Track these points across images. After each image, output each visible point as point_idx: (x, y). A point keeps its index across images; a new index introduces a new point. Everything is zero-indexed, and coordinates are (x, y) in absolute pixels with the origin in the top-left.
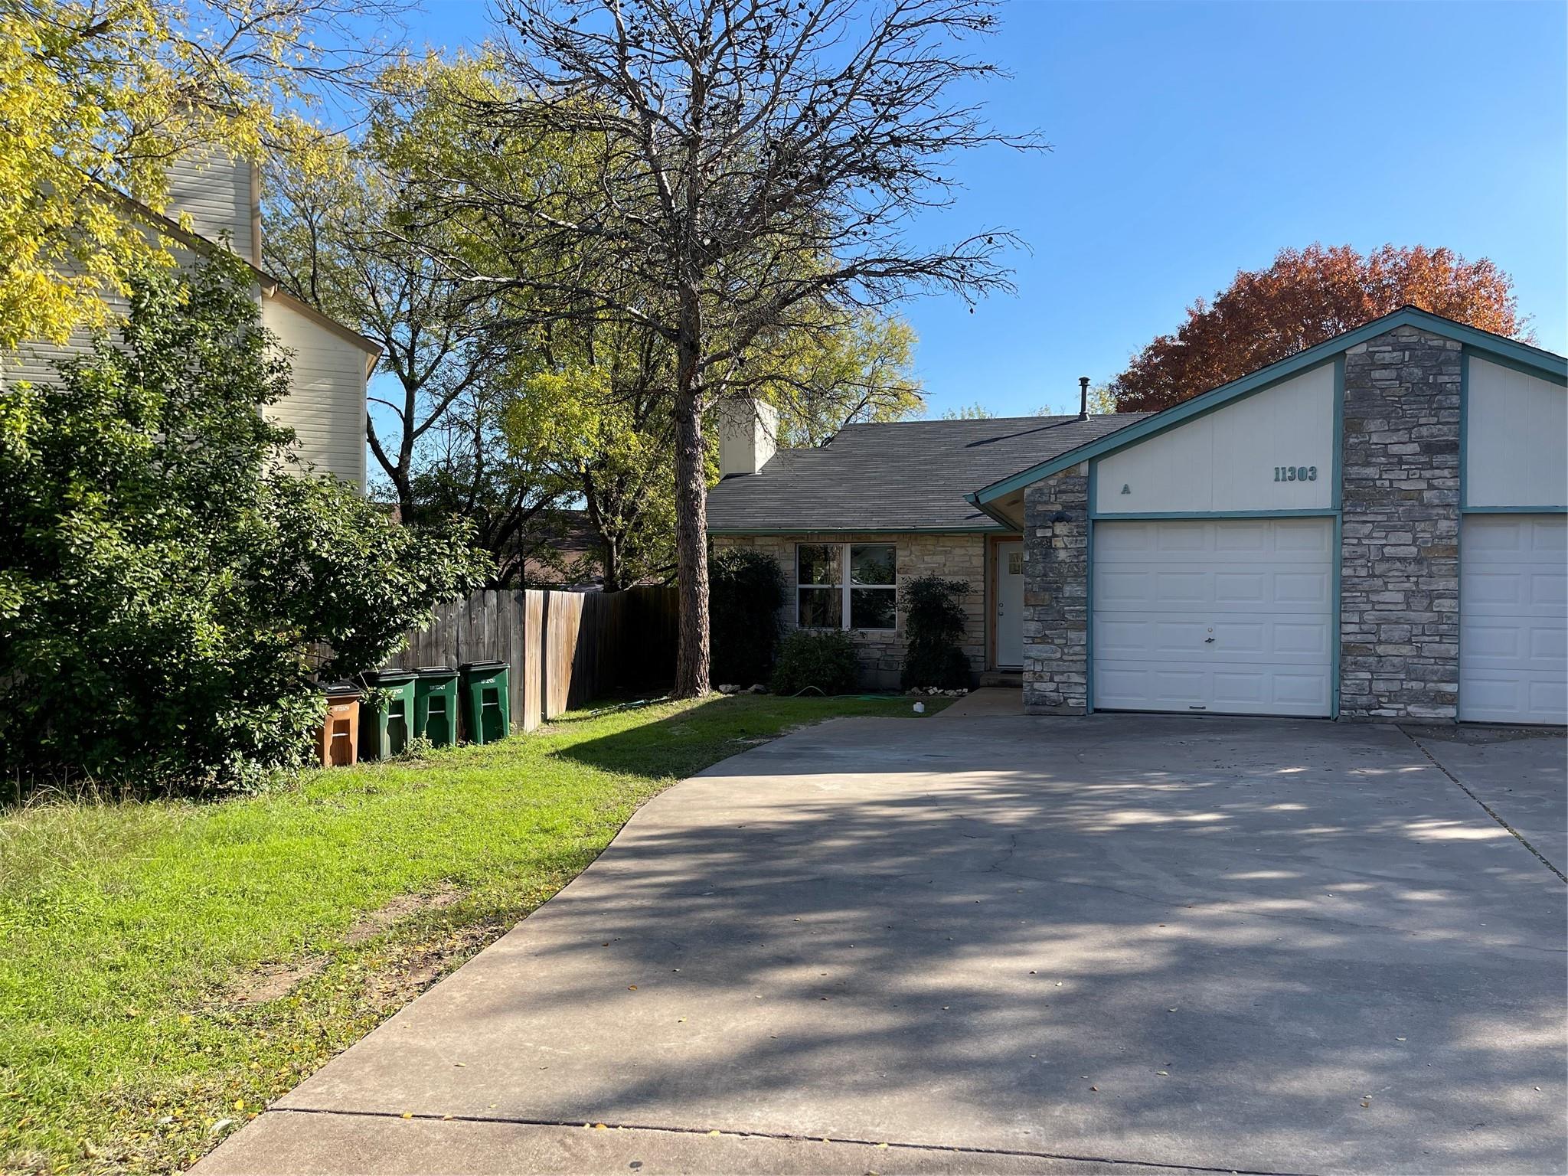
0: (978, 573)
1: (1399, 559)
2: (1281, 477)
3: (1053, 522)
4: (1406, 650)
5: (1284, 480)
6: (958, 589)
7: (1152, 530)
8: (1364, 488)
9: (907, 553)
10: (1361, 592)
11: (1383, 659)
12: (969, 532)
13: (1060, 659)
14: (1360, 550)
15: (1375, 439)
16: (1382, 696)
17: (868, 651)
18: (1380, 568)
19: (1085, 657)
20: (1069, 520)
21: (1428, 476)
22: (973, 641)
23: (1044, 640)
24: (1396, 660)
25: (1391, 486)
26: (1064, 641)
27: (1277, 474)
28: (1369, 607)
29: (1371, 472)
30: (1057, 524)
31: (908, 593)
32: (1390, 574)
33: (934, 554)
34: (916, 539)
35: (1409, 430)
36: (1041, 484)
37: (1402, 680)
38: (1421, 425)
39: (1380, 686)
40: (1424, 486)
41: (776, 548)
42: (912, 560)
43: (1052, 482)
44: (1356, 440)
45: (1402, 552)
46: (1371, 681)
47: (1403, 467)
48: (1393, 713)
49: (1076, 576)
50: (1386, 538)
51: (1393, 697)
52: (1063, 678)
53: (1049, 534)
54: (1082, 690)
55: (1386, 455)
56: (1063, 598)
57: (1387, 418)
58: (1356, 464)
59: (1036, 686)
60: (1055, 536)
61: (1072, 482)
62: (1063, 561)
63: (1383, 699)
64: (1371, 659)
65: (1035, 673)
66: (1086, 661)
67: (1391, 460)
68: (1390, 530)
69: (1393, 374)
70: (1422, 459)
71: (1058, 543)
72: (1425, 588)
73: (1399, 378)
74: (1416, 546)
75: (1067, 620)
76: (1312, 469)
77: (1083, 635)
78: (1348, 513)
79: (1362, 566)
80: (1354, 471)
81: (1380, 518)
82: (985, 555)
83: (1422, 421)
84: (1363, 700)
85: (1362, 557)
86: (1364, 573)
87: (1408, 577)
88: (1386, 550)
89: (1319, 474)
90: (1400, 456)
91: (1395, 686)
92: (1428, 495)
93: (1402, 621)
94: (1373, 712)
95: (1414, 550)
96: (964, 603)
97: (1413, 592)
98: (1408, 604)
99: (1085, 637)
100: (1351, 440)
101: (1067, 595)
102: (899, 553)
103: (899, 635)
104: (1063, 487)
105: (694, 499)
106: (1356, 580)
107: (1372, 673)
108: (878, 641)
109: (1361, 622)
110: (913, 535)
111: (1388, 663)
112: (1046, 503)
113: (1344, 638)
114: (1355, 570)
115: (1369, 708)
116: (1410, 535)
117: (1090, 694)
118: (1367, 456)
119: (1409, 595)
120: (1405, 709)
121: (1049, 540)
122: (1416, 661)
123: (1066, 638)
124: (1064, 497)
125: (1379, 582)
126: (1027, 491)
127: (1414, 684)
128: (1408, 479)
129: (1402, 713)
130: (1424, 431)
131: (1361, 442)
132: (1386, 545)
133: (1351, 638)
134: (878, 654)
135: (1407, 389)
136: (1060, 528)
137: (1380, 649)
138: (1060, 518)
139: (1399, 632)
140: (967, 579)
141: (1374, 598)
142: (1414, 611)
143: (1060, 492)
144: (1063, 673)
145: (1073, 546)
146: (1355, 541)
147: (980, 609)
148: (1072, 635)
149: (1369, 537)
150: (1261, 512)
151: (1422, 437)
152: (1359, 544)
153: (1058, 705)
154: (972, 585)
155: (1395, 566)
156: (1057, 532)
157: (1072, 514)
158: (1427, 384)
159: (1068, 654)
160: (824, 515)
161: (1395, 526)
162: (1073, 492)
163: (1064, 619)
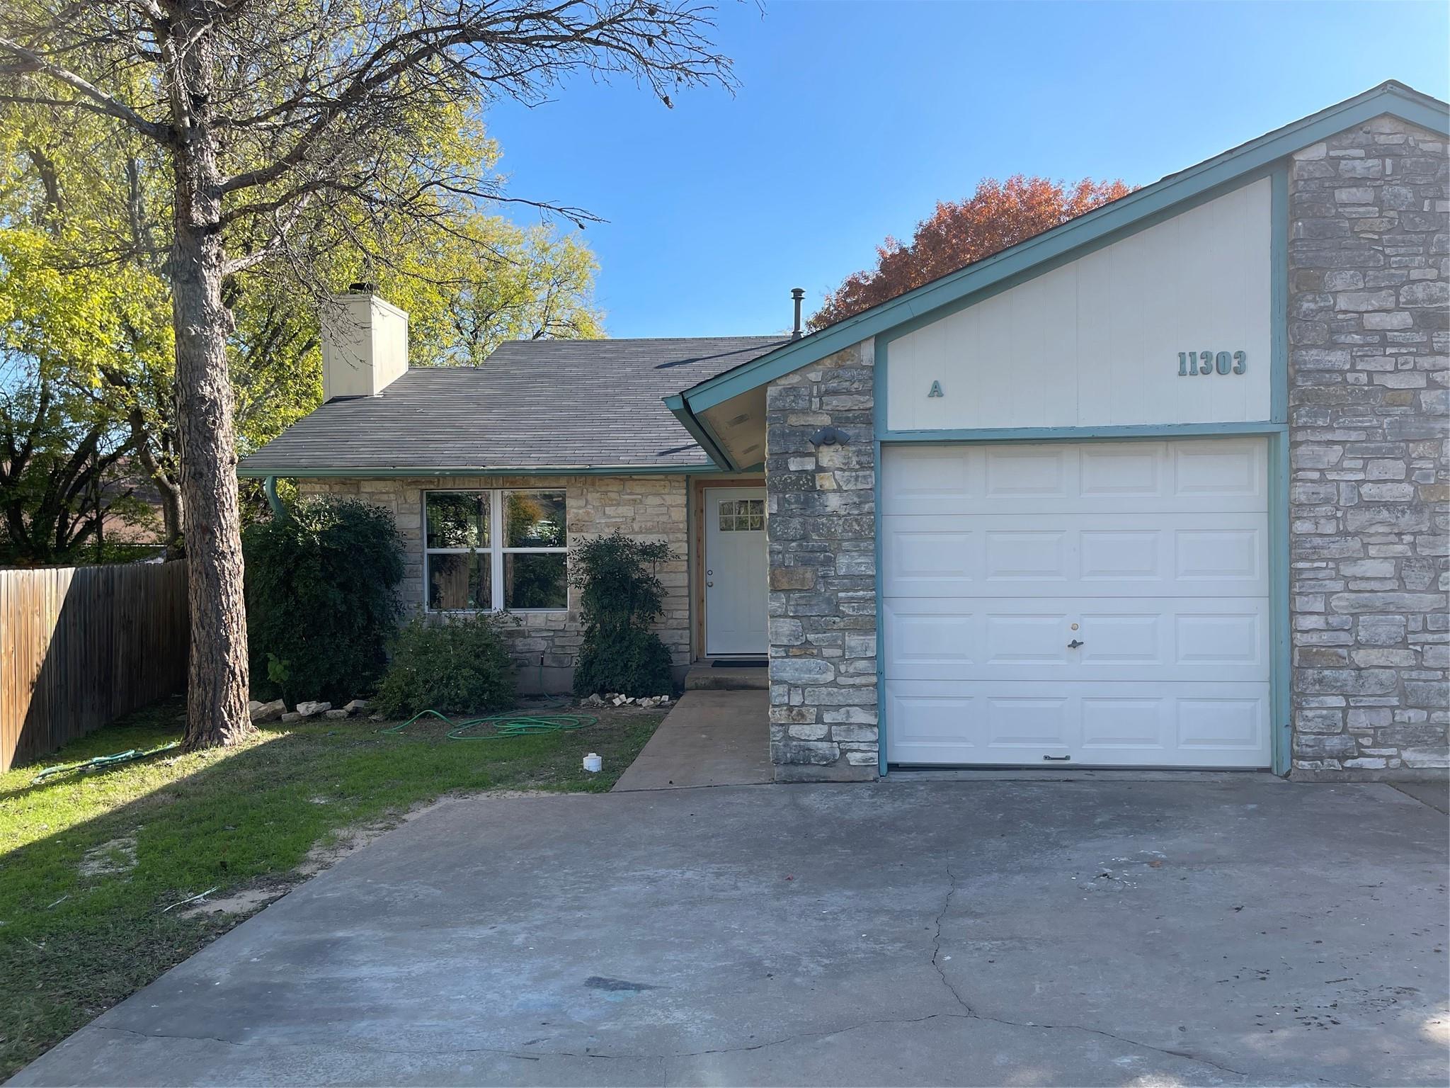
0: (679, 530)
1: (1387, 505)
2: (1188, 368)
3: (818, 446)
4: (1399, 657)
5: (1193, 373)
6: (654, 552)
7: (977, 461)
8: (1328, 385)
9: (582, 503)
10: (1327, 560)
11: (1364, 673)
12: (666, 474)
13: (834, 684)
14: (1323, 490)
15: (1342, 303)
16: (1364, 736)
17: (529, 640)
18: (1355, 521)
19: (874, 679)
20: (844, 442)
21: (1427, 366)
22: (674, 623)
23: (807, 650)
24: (1385, 675)
25: (1370, 383)
26: (838, 652)
27: (1183, 363)
28: (1339, 585)
29: (1338, 358)
30: (824, 449)
31: (582, 560)
32: (1372, 530)
33: (618, 505)
34: (593, 484)
35: (1396, 289)
36: (795, 379)
37: (1393, 708)
38: (1414, 282)
39: (1360, 720)
40: (1420, 382)
41: (392, 496)
42: (588, 513)
43: (813, 376)
44: (1312, 306)
45: (1389, 492)
46: (1345, 710)
47: (1389, 351)
48: (1379, 764)
49: (858, 537)
50: (1364, 469)
51: (1381, 736)
52: (839, 716)
53: (810, 466)
54: (871, 736)
55: (1361, 330)
56: (837, 577)
57: (1362, 269)
58: (1314, 346)
59: (794, 731)
60: (820, 469)
61: (848, 375)
62: (835, 513)
63: (1366, 741)
64: (1344, 674)
65: (791, 708)
66: (875, 685)
67: (1369, 339)
68: (1369, 456)
69: (1369, 196)
70: (1419, 337)
71: (825, 481)
72: (1426, 552)
73: (1378, 202)
74: (1411, 482)
75: (843, 615)
76: (1240, 355)
77: (872, 640)
78: (1304, 428)
79: (1328, 518)
80: (1312, 357)
81: (1354, 436)
82: (688, 505)
83: (1415, 275)
84: (1333, 743)
85: (1327, 501)
86: (1330, 528)
87: (1399, 534)
88: (1365, 489)
89: (1249, 363)
90: (1382, 333)
91: (1384, 719)
92: (1427, 398)
93: (1392, 608)
94: (1349, 763)
95: (1408, 489)
96: (660, 572)
97: (1408, 559)
98: (1401, 579)
99: (873, 644)
100: (1306, 305)
101: (842, 572)
102: (570, 503)
103: (572, 618)
104: (833, 384)
105: (207, 412)
106: (1318, 541)
107: (1346, 697)
108: (543, 626)
109: (1328, 612)
110: (589, 477)
111: (1372, 681)
112: (805, 412)
113: (1300, 639)
114: (1317, 523)
115: (1342, 757)
116: (1401, 465)
117: (881, 743)
118: (1332, 332)
119: (1402, 563)
120: (1399, 756)
121: (811, 475)
122: (1414, 674)
123: (842, 647)
124: (835, 402)
125: (1355, 544)
126: (772, 391)
127: (1411, 713)
128: (1397, 370)
129: (1395, 762)
130: (1419, 291)
131: (1321, 310)
132: (1364, 481)
133: (1314, 639)
134: (542, 645)
135: (1391, 220)
136: (829, 456)
137: (1360, 657)
138: (829, 438)
139: (1386, 628)
140: (664, 538)
141: (1347, 570)
142: (1409, 592)
143: (827, 393)
144: (838, 707)
145: (851, 486)
146: (1316, 475)
147: (682, 580)
148: (853, 641)
149: (1338, 467)
150: (1157, 427)
151: (1415, 302)
152: (1322, 480)
153: (831, 763)
154: (671, 547)
155: (1380, 517)
156: (825, 462)
157: (851, 431)
158: (1420, 212)
159: (847, 673)
160: (461, 449)
161: (1380, 449)
162: (849, 393)
163: (838, 613)
